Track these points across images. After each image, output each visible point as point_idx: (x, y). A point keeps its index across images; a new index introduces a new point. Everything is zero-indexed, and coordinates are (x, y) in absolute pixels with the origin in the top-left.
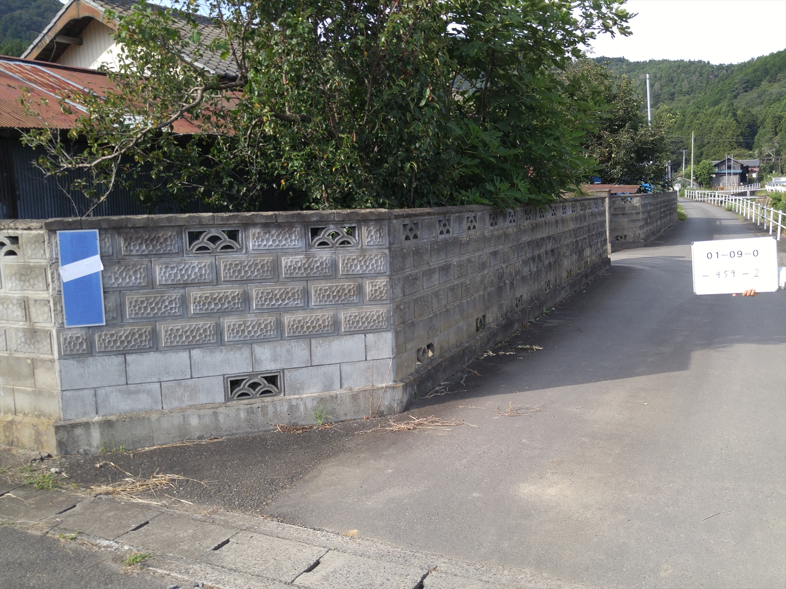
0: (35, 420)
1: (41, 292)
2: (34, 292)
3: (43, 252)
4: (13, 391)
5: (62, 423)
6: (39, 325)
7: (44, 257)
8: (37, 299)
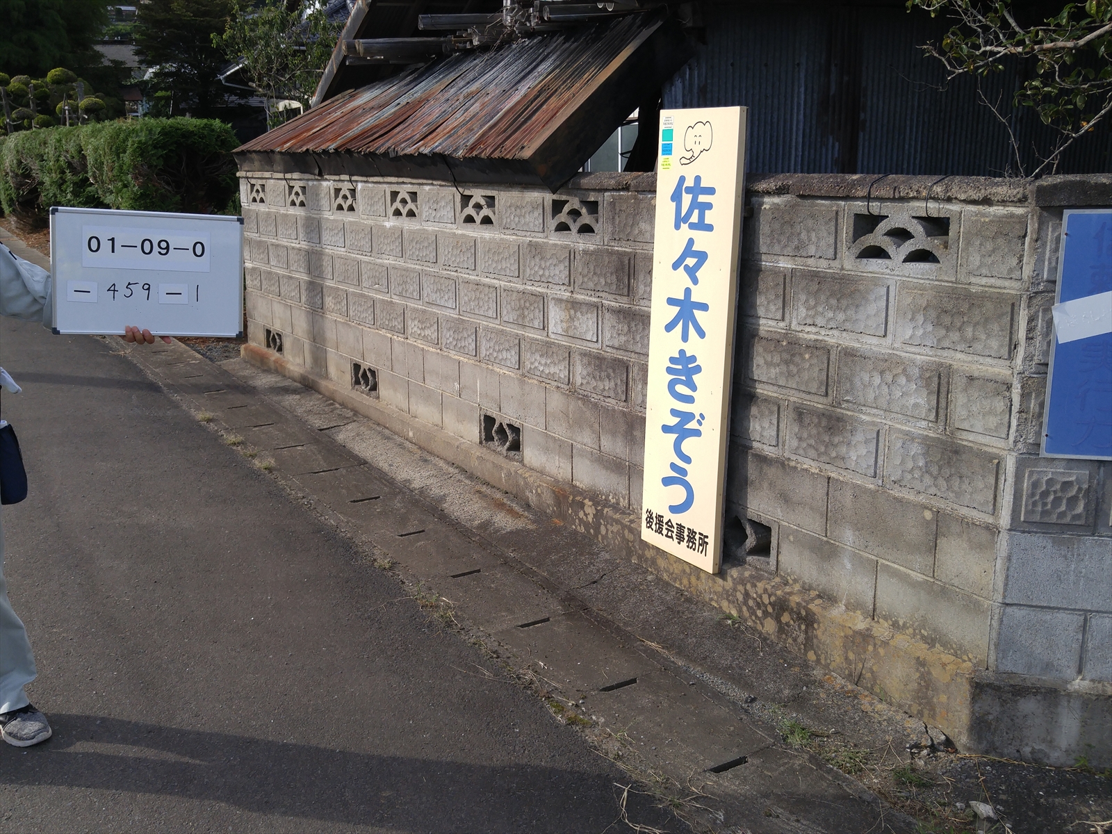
0: (921, 650)
1: (989, 360)
2: (970, 358)
3: (1015, 261)
4: (875, 568)
5: (990, 676)
6: (971, 437)
7: (1016, 274)
8: (976, 374)
